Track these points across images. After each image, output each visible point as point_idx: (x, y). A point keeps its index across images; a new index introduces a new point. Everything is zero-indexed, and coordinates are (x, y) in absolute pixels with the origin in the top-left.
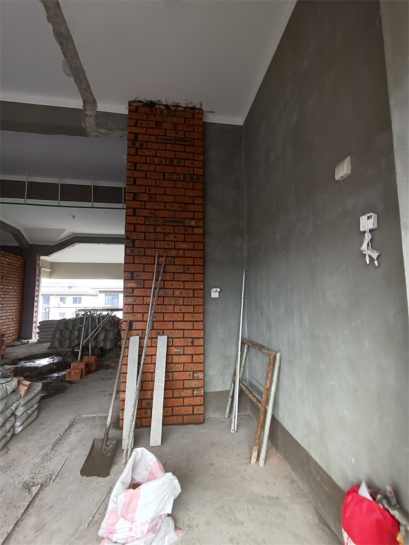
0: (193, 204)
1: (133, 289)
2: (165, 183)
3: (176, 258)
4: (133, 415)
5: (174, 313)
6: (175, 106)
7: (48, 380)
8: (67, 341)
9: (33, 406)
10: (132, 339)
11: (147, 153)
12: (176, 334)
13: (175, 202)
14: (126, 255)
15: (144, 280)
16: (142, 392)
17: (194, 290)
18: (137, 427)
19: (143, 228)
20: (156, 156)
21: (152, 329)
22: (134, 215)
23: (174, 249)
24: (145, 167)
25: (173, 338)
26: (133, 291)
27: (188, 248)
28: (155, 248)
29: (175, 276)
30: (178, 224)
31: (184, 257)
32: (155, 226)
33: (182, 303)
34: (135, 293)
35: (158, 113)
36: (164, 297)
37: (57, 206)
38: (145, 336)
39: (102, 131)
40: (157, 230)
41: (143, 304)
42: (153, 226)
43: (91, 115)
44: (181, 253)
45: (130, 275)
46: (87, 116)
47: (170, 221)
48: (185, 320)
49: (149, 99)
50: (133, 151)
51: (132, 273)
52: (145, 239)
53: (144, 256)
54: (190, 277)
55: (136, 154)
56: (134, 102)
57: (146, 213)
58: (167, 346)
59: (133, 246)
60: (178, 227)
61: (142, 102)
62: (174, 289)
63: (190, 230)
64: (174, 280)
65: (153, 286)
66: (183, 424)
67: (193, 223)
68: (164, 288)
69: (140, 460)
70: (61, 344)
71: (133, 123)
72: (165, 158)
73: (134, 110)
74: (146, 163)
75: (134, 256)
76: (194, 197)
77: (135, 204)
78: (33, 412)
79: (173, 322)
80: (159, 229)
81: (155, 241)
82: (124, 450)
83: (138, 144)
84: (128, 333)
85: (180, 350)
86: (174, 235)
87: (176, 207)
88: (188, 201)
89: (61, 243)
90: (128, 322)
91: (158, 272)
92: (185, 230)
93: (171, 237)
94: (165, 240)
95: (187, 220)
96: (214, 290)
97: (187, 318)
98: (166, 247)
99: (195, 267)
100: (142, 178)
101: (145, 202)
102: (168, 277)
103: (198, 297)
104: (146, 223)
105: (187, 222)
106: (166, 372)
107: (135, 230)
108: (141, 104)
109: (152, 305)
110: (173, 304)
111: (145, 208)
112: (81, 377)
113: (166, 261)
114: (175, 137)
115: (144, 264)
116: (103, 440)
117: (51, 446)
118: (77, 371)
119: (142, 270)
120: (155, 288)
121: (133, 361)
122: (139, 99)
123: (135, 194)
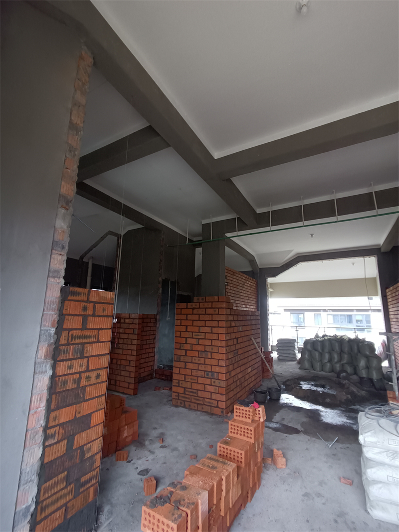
8: (318, 364)
70: (312, 366)
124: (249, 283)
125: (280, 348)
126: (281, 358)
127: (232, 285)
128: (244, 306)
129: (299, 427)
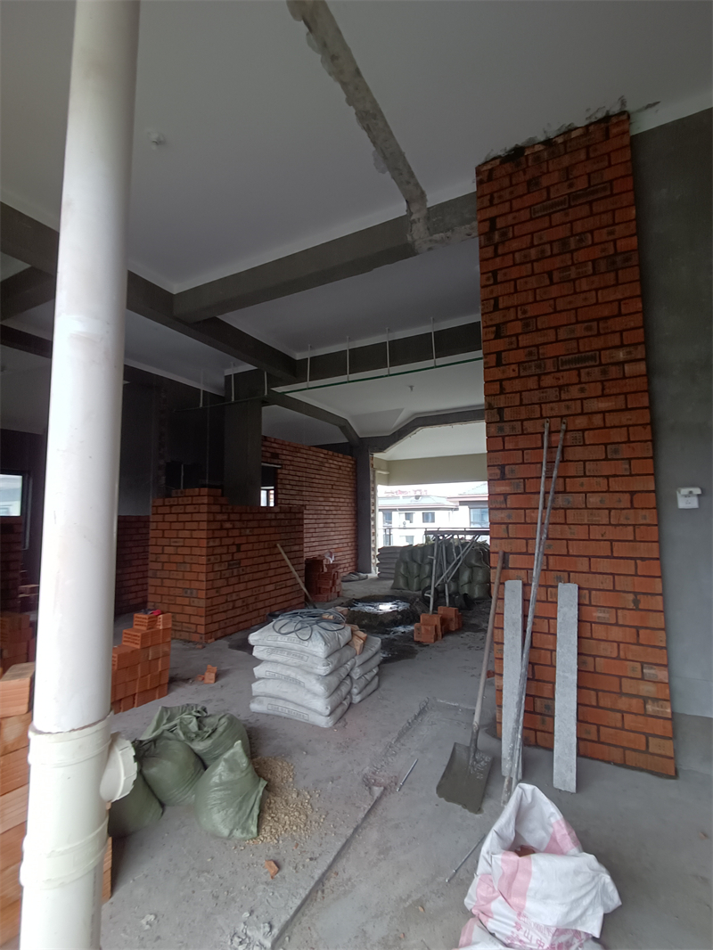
0: (620, 314)
1: (505, 495)
2: (554, 291)
3: (586, 433)
4: (517, 721)
5: (590, 540)
6: (564, 133)
7: (392, 636)
8: (416, 580)
9: (371, 671)
10: (508, 584)
11: (515, 245)
12: (597, 582)
13: (577, 322)
14: (489, 437)
15: (524, 479)
16: (534, 684)
17: (632, 493)
18: (526, 742)
19: (517, 385)
20: (532, 246)
21: (546, 570)
22: (499, 363)
23: (582, 414)
24: (514, 273)
25: (590, 590)
26: (506, 500)
27: (614, 408)
28: (542, 417)
29: (587, 467)
30: (587, 364)
31: (605, 427)
32: (539, 376)
33: (605, 521)
34: (509, 502)
35: (530, 164)
36: (565, 509)
37: (386, 376)
38: (532, 581)
39: (437, 236)
40: (543, 384)
41: (525, 523)
42: (536, 378)
43: (419, 219)
44: (597, 420)
45: (498, 471)
46: (414, 222)
47: (569, 362)
48: (615, 555)
49: (510, 145)
50: (490, 252)
51: (502, 467)
52: (521, 405)
53: (523, 434)
54: (622, 467)
55: (496, 255)
56: (485, 163)
57: (520, 355)
58: (579, 604)
59: (502, 420)
60: (587, 370)
61: (500, 157)
62: (586, 493)
63: (614, 372)
64: (585, 476)
65: (542, 489)
66: (624, 765)
67: (621, 355)
68: (565, 492)
69: (531, 806)
70: (407, 584)
71: (486, 201)
72: (551, 243)
73: (485, 179)
74: (514, 265)
75: (503, 437)
76: (619, 301)
77: (500, 345)
78: (373, 678)
79: (589, 558)
80: (547, 381)
81: (540, 404)
82: (504, 777)
83: (497, 237)
84: (501, 573)
85: (607, 615)
86: (579, 386)
87: (580, 330)
88: (606, 313)
89: (399, 431)
90: (501, 554)
91: (550, 462)
92: (604, 372)
93: (574, 392)
94: (560, 401)
95: (608, 352)
96: (685, 491)
97: (619, 550)
98: (565, 412)
99: (632, 445)
100: (509, 294)
101: (517, 335)
102: (573, 469)
103: (642, 509)
104: (522, 374)
105: (606, 357)
106: (578, 654)
107: (502, 391)
108: (498, 161)
109: (543, 524)
110: (586, 522)
111: (518, 348)
112: (436, 639)
113: (564, 440)
114: (569, 194)
115: (523, 450)
116: (468, 748)
117: (396, 735)
118: (429, 628)
119: (521, 461)
120: (547, 493)
121: (514, 624)
122: (493, 154)
123: (498, 326)
124: (335, 462)
125: (382, 561)
126: (383, 575)
127: (291, 468)
128: (321, 499)
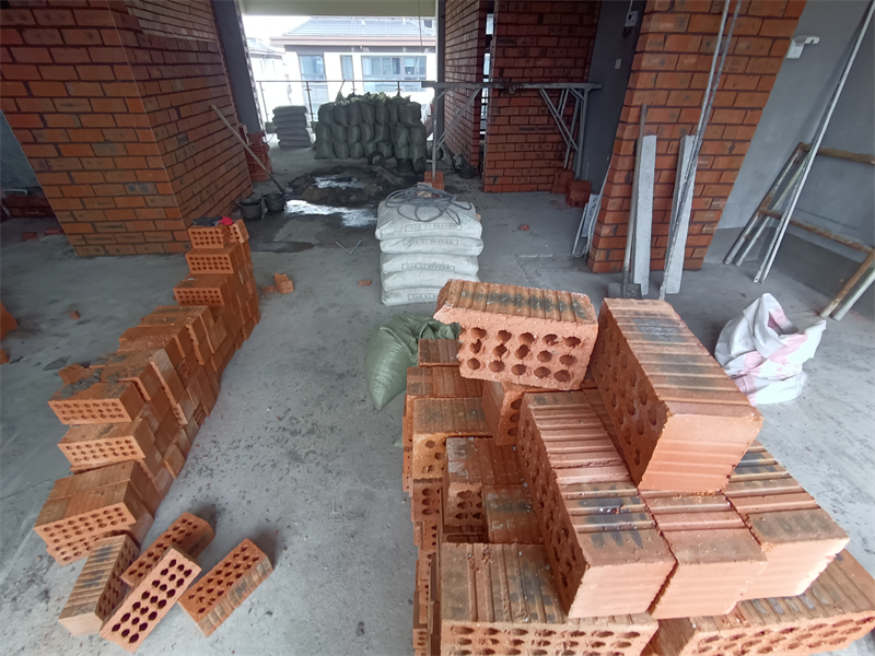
1: (667, 35)
5: (722, 91)
8: (343, 146)
10: (645, 140)
15: (691, 14)
17: (775, 39)
21: (676, 123)
26: (665, 41)
33: (742, 70)
41: (675, 71)
48: (736, 105)
62: (739, 36)
70: (334, 151)
79: (715, 109)
85: (706, 162)
90: (644, 107)
97: (741, 101)
103: (775, 57)
110: (726, 71)
116: (620, 284)
125: (281, 126)
129: (312, 240)
